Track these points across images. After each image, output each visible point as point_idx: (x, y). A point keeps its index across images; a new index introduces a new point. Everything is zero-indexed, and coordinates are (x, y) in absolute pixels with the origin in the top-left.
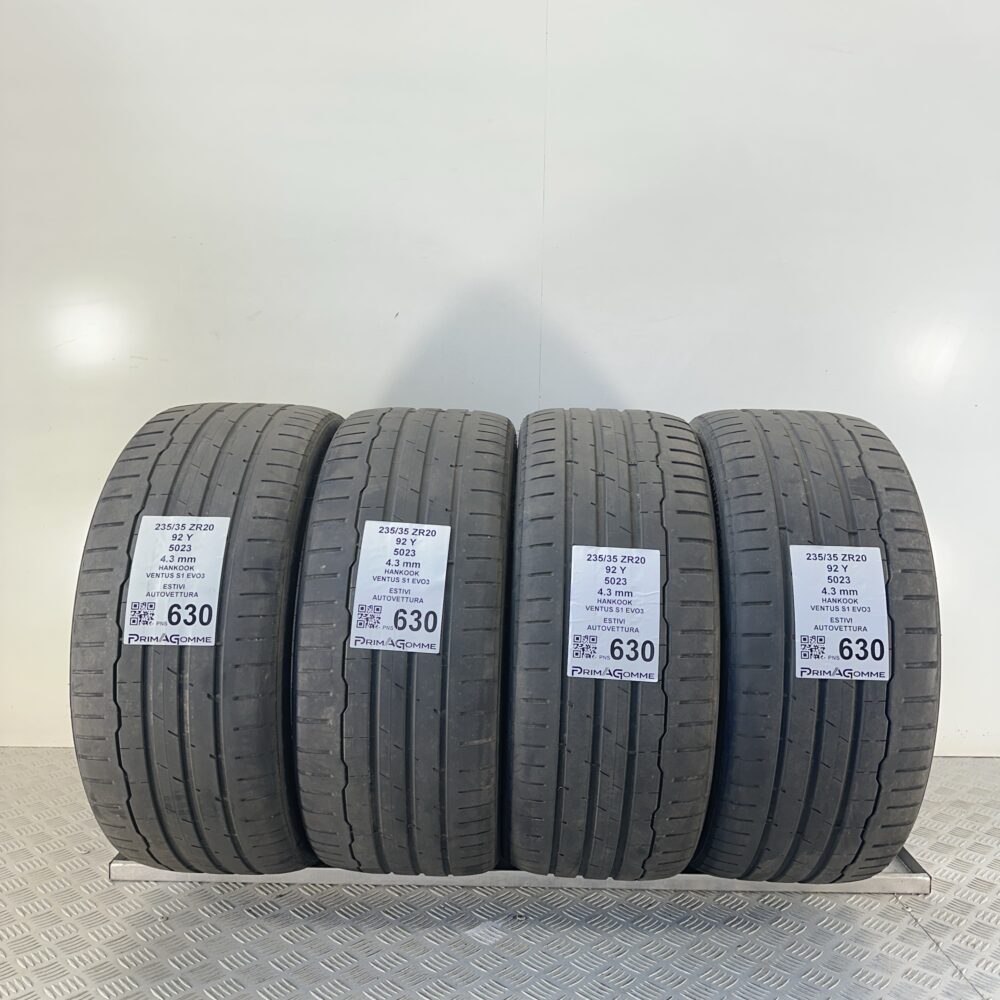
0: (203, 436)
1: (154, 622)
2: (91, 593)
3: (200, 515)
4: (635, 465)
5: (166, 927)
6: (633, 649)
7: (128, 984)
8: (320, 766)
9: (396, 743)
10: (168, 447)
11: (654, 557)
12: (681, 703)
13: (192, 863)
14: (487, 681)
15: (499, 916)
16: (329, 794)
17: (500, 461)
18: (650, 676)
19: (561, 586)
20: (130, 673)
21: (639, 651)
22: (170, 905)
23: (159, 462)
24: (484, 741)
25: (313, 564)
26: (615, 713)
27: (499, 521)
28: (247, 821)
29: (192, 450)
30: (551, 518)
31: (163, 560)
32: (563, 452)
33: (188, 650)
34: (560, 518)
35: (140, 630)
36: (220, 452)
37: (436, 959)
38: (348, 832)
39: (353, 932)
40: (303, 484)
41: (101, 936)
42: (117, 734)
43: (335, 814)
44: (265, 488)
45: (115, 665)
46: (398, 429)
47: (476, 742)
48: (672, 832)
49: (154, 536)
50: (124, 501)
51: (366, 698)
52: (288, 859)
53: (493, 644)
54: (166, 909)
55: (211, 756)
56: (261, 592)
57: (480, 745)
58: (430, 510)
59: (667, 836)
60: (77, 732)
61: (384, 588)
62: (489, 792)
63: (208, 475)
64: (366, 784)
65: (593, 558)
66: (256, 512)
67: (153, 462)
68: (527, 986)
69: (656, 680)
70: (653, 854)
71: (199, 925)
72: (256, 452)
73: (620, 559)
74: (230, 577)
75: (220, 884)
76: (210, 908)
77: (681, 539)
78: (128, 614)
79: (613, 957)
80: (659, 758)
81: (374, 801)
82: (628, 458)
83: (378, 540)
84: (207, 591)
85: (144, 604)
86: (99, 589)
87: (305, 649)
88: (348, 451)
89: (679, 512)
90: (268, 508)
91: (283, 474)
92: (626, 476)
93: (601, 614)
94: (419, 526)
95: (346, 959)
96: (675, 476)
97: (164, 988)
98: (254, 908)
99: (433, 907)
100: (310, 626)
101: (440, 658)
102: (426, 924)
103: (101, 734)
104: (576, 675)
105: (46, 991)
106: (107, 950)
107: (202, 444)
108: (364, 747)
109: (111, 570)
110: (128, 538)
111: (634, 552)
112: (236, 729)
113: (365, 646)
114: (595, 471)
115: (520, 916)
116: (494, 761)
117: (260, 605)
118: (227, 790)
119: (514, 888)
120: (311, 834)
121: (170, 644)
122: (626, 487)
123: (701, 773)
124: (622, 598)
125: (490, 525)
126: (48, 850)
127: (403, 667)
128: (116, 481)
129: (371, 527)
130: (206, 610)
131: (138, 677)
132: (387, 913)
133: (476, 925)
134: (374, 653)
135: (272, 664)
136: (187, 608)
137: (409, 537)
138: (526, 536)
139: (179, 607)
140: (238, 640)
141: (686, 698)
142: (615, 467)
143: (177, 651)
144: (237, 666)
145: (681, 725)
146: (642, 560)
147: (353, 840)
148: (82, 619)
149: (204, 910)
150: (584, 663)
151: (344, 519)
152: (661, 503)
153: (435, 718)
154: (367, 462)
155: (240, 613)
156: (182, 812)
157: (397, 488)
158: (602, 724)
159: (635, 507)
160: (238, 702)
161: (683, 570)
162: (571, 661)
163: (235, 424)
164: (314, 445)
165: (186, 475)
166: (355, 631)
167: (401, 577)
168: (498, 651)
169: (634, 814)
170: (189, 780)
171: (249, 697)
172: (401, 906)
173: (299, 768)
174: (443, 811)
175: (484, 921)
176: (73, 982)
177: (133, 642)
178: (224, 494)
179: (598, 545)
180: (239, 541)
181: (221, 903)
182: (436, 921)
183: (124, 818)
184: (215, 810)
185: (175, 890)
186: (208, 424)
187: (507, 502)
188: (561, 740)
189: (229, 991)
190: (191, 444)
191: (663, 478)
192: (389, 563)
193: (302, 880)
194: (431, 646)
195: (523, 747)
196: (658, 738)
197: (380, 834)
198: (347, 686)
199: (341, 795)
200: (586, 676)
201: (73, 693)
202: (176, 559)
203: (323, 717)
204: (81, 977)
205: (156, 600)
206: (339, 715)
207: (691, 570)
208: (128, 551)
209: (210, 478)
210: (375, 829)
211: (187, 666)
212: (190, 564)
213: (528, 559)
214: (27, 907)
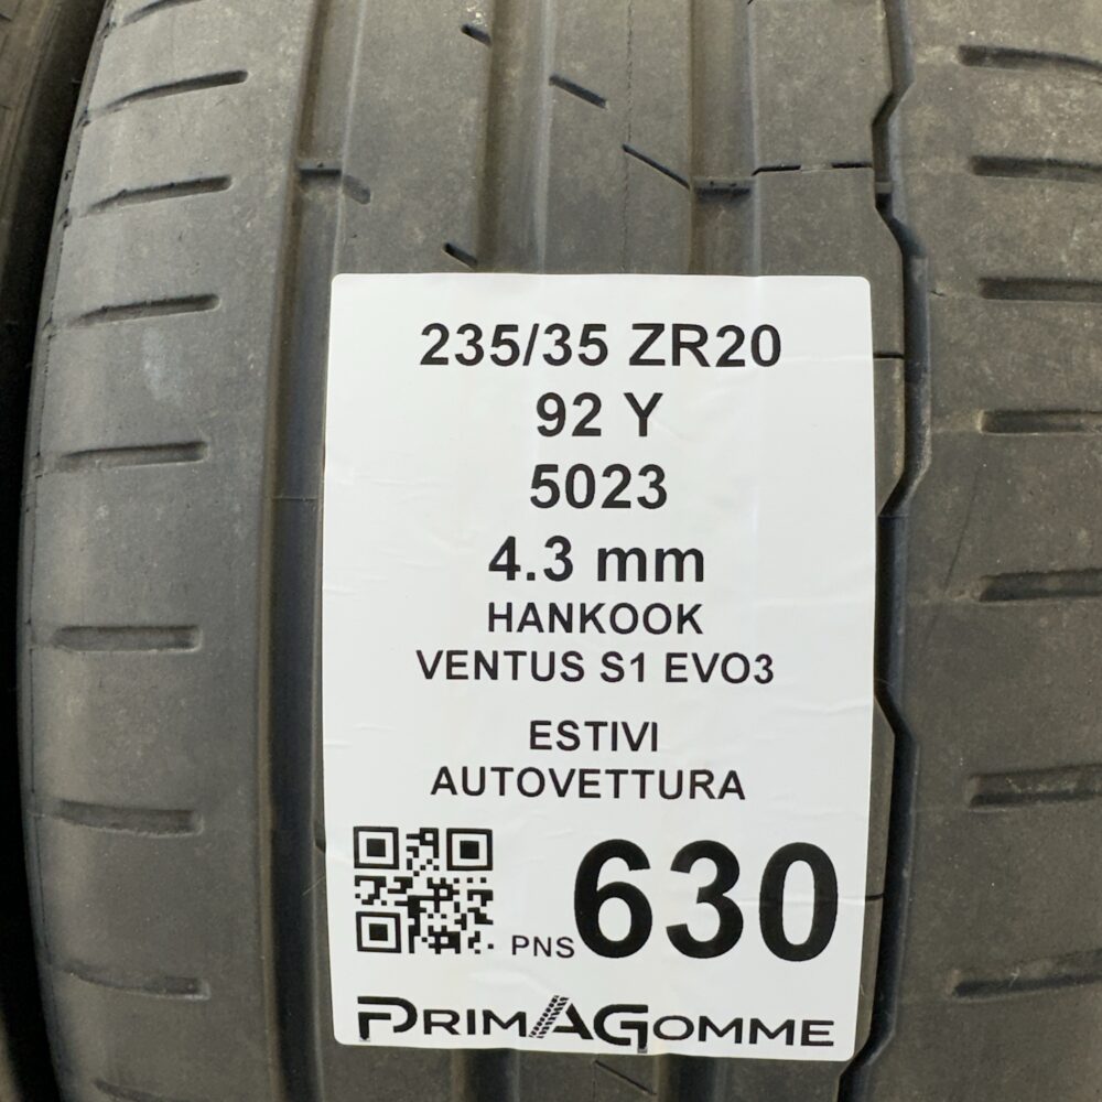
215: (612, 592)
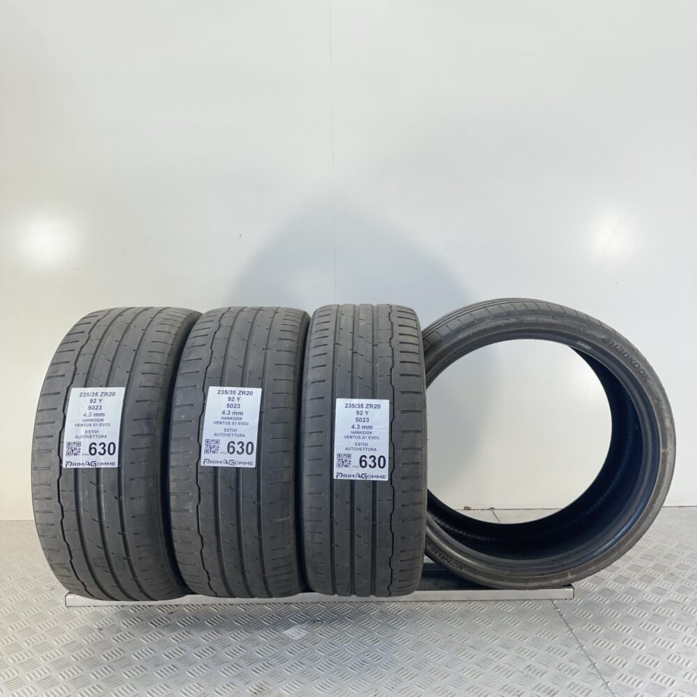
0: (109, 335)
1: (80, 454)
2: (42, 437)
3: (107, 386)
4: (377, 345)
5: (100, 635)
6: (373, 461)
7: (76, 670)
8: (186, 537)
9: (231, 522)
10: (87, 342)
11: (385, 404)
12: (403, 492)
13: (114, 596)
14: (285, 483)
15: (306, 621)
16: (193, 553)
17: (294, 344)
18: (383, 477)
19: (329, 424)
20: (67, 485)
21: (377, 462)
22: (103, 621)
23: (81, 353)
24: (285, 519)
25: (177, 415)
26: (363, 499)
27: (292, 383)
28: (144, 571)
29: (102, 344)
30: (324, 381)
31: (85, 415)
32: (333, 338)
33: (102, 471)
34: (329, 382)
35: (72, 459)
36: (119, 345)
37: (264, 649)
38: (206, 575)
39: (214, 634)
40: (171, 363)
41: (60, 642)
42: (61, 522)
43: (197, 565)
44: (147, 368)
45: (58, 481)
46: (231, 325)
47: (280, 520)
48: (403, 569)
49: (79, 400)
50: (60, 379)
51: (212, 496)
52: (172, 592)
53: (289, 461)
54: (100, 623)
55: (119, 533)
56: (146, 433)
57: (282, 522)
58: (249, 378)
59: (400, 571)
60: (38, 521)
61: (220, 429)
62: (290, 548)
63: (112, 360)
64: (214, 547)
65: (349, 406)
66: (141, 384)
67: (77, 353)
68: (318, 663)
69: (387, 479)
70: (393, 582)
71: (120, 633)
72: (142, 344)
73: (365, 406)
74: (125, 425)
75: (134, 606)
76: (127, 622)
77: (403, 392)
78: (65, 450)
79: (372, 645)
80: (391, 526)
81: (220, 557)
82: (373, 341)
83: (217, 399)
84: (112, 434)
85: (74, 443)
86: (47, 435)
87: (174, 467)
88: (199, 341)
89: (402, 375)
90: (149, 381)
91: (158, 358)
92: (371, 353)
93: (354, 440)
94: (242, 389)
95: (210, 651)
96: (401, 352)
97: (97, 672)
98: (155, 621)
99: (265, 617)
100: (176, 453)
101: (256, 470)
102: (260, 627)
103: (53, 522)
104: (339, 478)
105: (26, 676)
106: (63, 650)
107: (108, 339)
108: (212, 526)
109: (54, 422)
110: (63, 402)
111: (374, 402)
112: (134, 517)
113: (210, 465)
114: (352, 350)
115: (318, 621)
116: (292, 530)
117: (144, 442)
118: (130, 552)
119: (316, 603)
120: (184, 577)
121: (91, 467)
122: (370, 360)
123: (417, 533)
124: (366, 430)
125: (287, 387)
126: (27, 588)
127: (233, 477)
128: (55, 366)
129: (213, 391)
130: (112, 445)
131: (73, 488)
132: (236, 621)
133: (290, 628)
134: (216, 468)
135: (153, 477)
136: (100, 445)
137: (236, 396)
138: (309, 393)
139: (95, 444)
140: (132, 463)
141: (405, 490)
142: (364, 347)
143: (95, 472)
144: (132, 479)
145: (403, 506)
146: (378, 406)
147: (210, 580)
148: (37, 454)
149: (123, 623)
150: (344, 470)
151: (196, 386)
152: (391, 370)
153: (254, 507)
154: (211, 348)
155: (133, 447)
156: (104, 567)
157: (229, 365)
158: (356, 507)
159: (375, 372)
160: (133, 501)
161: (403, 412)
162: (336, 470)
163: (129, 325)
164: (179, 337)
165: (98, 361)
166: (203, 456)
167: (231, 421)
168: (292, 465)
169: (378, 560)
170: (107, 548)
171: (140, 497)
172: (245, 617)
173: (174, 538)
174: (262, 561)
175: (296, 624)
176: (43, 670)
177: (68, 466)
178: (121, 373)
179: (352, 398)
180: (131, 402)
181: (134, 619)
182: (265, 625)
183: (69, 571)
184: (124, 565)
185: (106, 611)
186: (112, 326)
187: (298, 371)
188: (332, 517)
189: (137, 673)
190: (101, 340)
191: (393, 354)
192: (224, 413)
193: (185, 603)
194: (251, 463)
195: (310, 522)
196: (390, 514)
197: (225, 576)
198: (199, 489)
199: (199, 554)
200: (345, 478)
201: (34, 498)
202: (92, 415)
203: (186, 508)
204: (48, 667)
205: (82, 440)
206: (195, 506)
207: (408, 411)
208: (63, 411)
209: (113, 362)
210: (223, 573)
211: (102, 480)
212: (101, 418)
213: (309, 408)
214: (15, 625)
215: (364, 430)
